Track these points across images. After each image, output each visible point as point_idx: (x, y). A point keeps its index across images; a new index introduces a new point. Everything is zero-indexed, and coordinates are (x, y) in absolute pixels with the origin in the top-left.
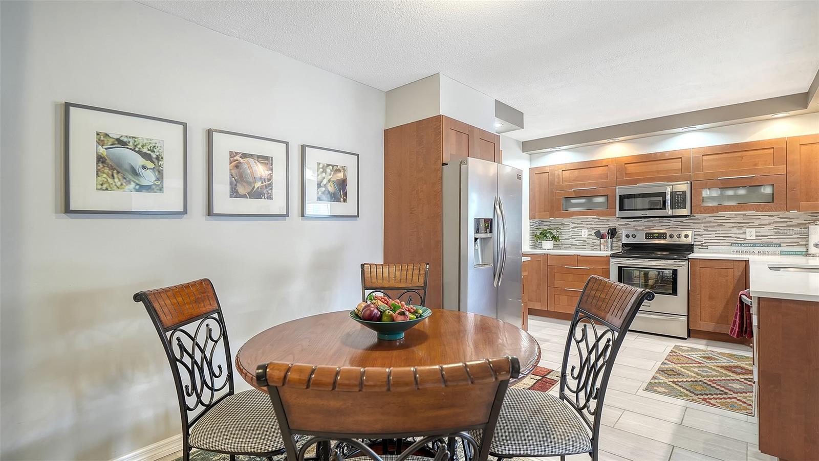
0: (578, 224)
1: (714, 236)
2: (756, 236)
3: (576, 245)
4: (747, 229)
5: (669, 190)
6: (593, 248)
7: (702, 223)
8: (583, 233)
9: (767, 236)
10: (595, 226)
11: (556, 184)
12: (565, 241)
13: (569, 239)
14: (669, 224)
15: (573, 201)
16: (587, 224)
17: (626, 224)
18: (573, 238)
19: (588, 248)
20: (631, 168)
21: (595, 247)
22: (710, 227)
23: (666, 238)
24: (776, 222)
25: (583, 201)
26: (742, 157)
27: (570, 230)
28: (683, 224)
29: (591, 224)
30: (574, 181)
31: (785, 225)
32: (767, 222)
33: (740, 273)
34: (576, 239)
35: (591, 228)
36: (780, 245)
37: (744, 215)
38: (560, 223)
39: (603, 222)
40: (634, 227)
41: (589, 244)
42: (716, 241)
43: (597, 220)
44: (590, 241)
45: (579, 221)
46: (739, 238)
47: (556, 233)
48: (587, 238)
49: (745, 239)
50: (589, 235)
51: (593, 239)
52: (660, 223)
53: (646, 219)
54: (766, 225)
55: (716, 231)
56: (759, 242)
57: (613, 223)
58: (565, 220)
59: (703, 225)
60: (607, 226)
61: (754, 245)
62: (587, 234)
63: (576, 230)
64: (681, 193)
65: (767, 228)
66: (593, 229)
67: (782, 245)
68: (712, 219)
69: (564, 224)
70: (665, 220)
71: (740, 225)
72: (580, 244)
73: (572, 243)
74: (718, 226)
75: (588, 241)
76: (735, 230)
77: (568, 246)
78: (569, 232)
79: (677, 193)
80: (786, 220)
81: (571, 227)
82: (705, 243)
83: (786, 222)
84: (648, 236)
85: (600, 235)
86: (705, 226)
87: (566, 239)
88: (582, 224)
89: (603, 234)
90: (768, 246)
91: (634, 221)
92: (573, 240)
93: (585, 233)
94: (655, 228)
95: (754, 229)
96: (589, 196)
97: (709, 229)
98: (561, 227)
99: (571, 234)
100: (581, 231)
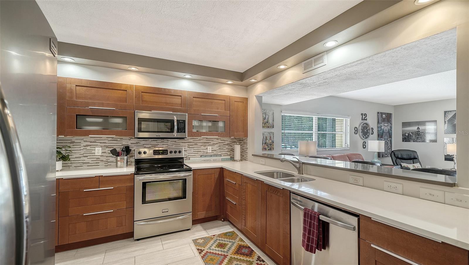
0: (91, 142)
1: (193, 151)
2: (212, 151)
3: (89, 163)
4: (208, 147)
5: (175, 118)
6: (107, 164)
7: (187, 142)
8: (96, 151)
9: (216, 150)
10: (109, 144)
11: (67, 98)
12: (76, 159)
13: (80, 157)
14: (168, 143)
15: (89, 120)
16: (101, 143)
17: (137, 143)
18: (85, 157)
19: (102, 165)
20: (147, 97)
21: (109, 164)
22: (191, 145)
23: (167, 154)
24: (219, 143)
25: (100, 120)
26: (212, 103)
27: (82, 148)
28: (177, 143)
29: (105, 143)
30: (90, 98)
31: (222, 144)
32: (216, 143)
33: (217, 176)
34: (89, 157)
35: (105, 146)
36: (221, 155)
37: (207, 138)
38: (70, 141)
39: (117, 140)
40: (143, 145)
41: (102, 161)
42: (194, 154)
43: (111, 139)
44: (104, 159)
45: (92, 140)
46: (204, 152)
47: (64, 152)
48: (101, 156)
49: (207, 153)
50: (103, 152)
51: (107, 157)
52: (162, 142)
53: (152, 140)
54: (215, 144)
55: (194, 148)
56: (212, 154)
57: (126, 141)
58: (75, 139)
59: (187, 144)
60: (121, 144)
61: (211, 156)
62: (100, 151)
63: (88, 148)
64: (182, 121)
65: (216, 146)
66: (107, 147)
67: (222, 155)
68: (191, 140)
69: (74, 142)
70: (165, 141)
71: (205, 144)
72: (93, 162)
73: (84, 162)
74: (195, 144)
75: (102, 158)
76: (203, 147)
77: (79, 165)
78: (80, 150)
79: (180, 121)
80: (223, 141)
81: (82, 145)
82: (188, 156)
83: (223, 143)
84: (156, 153)
85: (115, 153)
86: (188, 145)
87: (76, 158)
88: (95, 142)
89: (118, 152)
90: (217, 156)
91: (143, 140)
92: (85, 158)
93: (98, 151)
94: (159, 146)
95: (211, 147)
96: (106, 116)
97: (190, 146)
98: (71, 145)
99: (82, 152)
100: (94, 149)
